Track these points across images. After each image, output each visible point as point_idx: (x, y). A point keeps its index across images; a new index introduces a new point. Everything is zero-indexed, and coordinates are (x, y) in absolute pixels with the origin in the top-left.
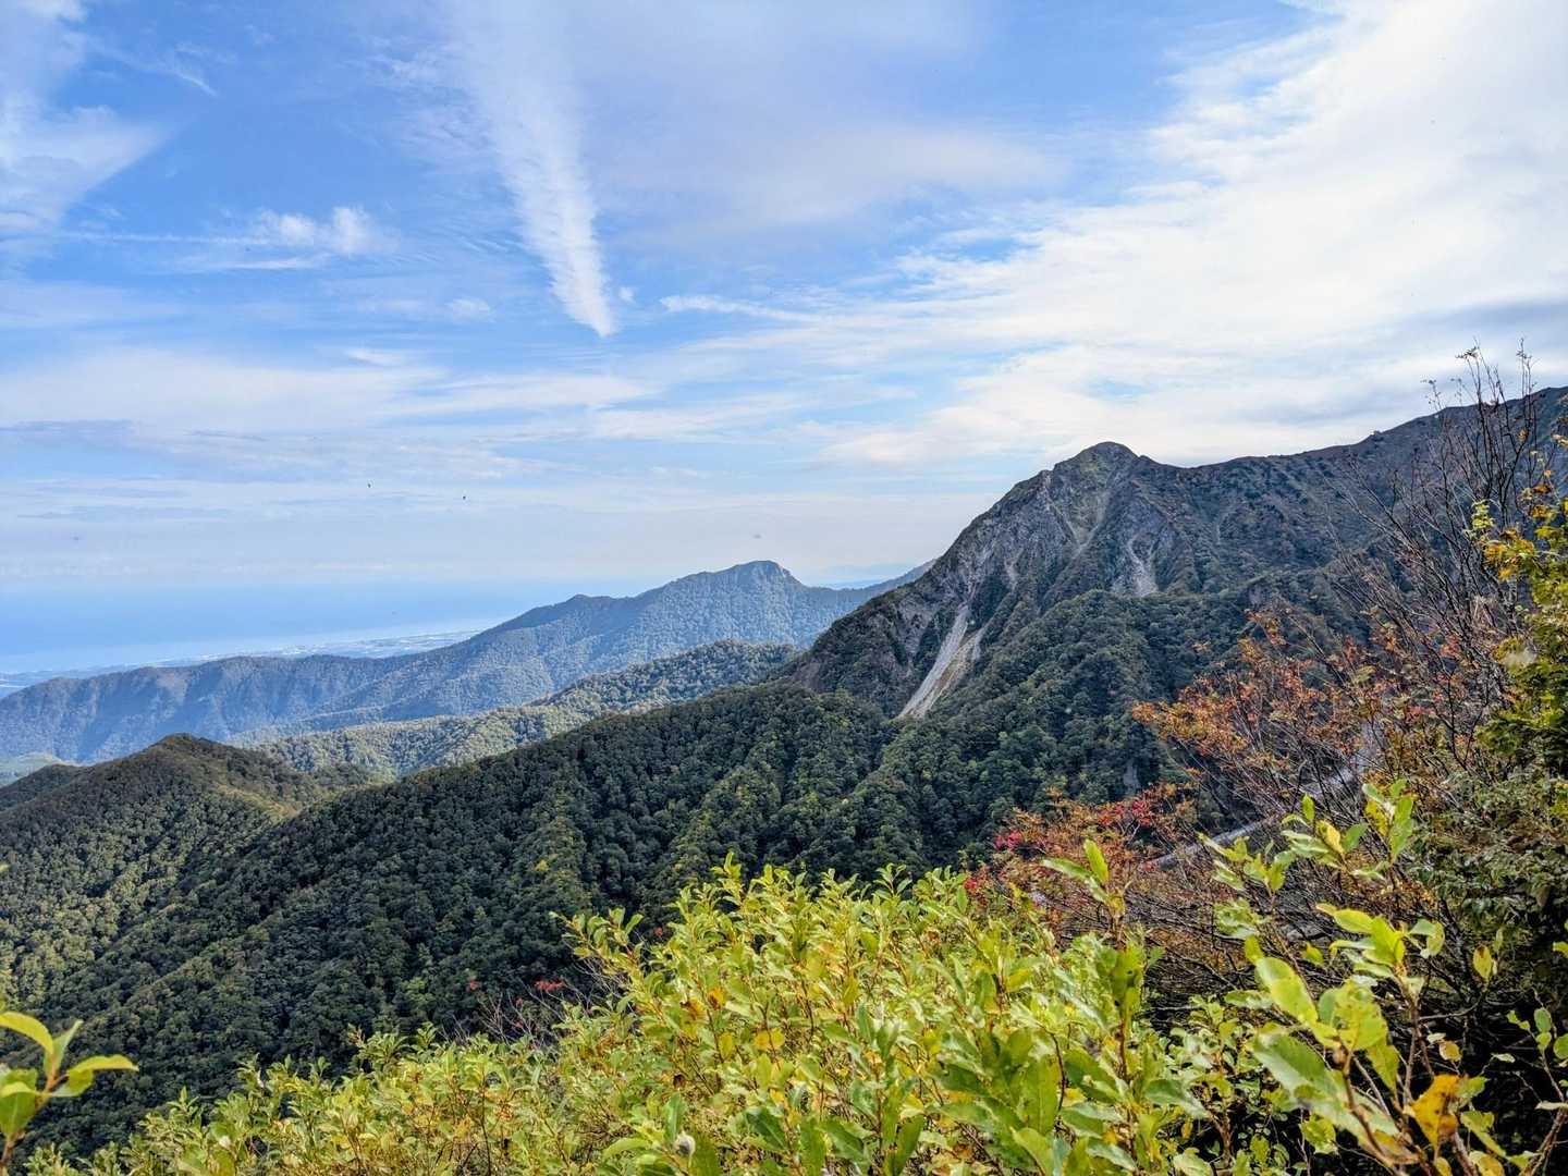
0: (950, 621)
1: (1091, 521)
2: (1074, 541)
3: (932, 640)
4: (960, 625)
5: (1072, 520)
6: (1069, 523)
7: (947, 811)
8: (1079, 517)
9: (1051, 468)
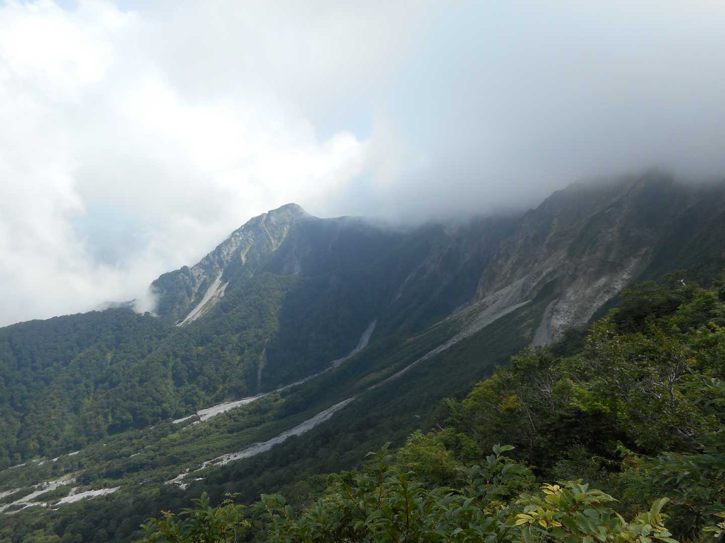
0: (214, 278)
1: (280, 238)
2: (272, 245)
3: (205, 286)
4: (218, 281)
5: (273, 236)
6: (271, 238)
7: (185, 370)
8: (276, 236)
9: (267, 212)
